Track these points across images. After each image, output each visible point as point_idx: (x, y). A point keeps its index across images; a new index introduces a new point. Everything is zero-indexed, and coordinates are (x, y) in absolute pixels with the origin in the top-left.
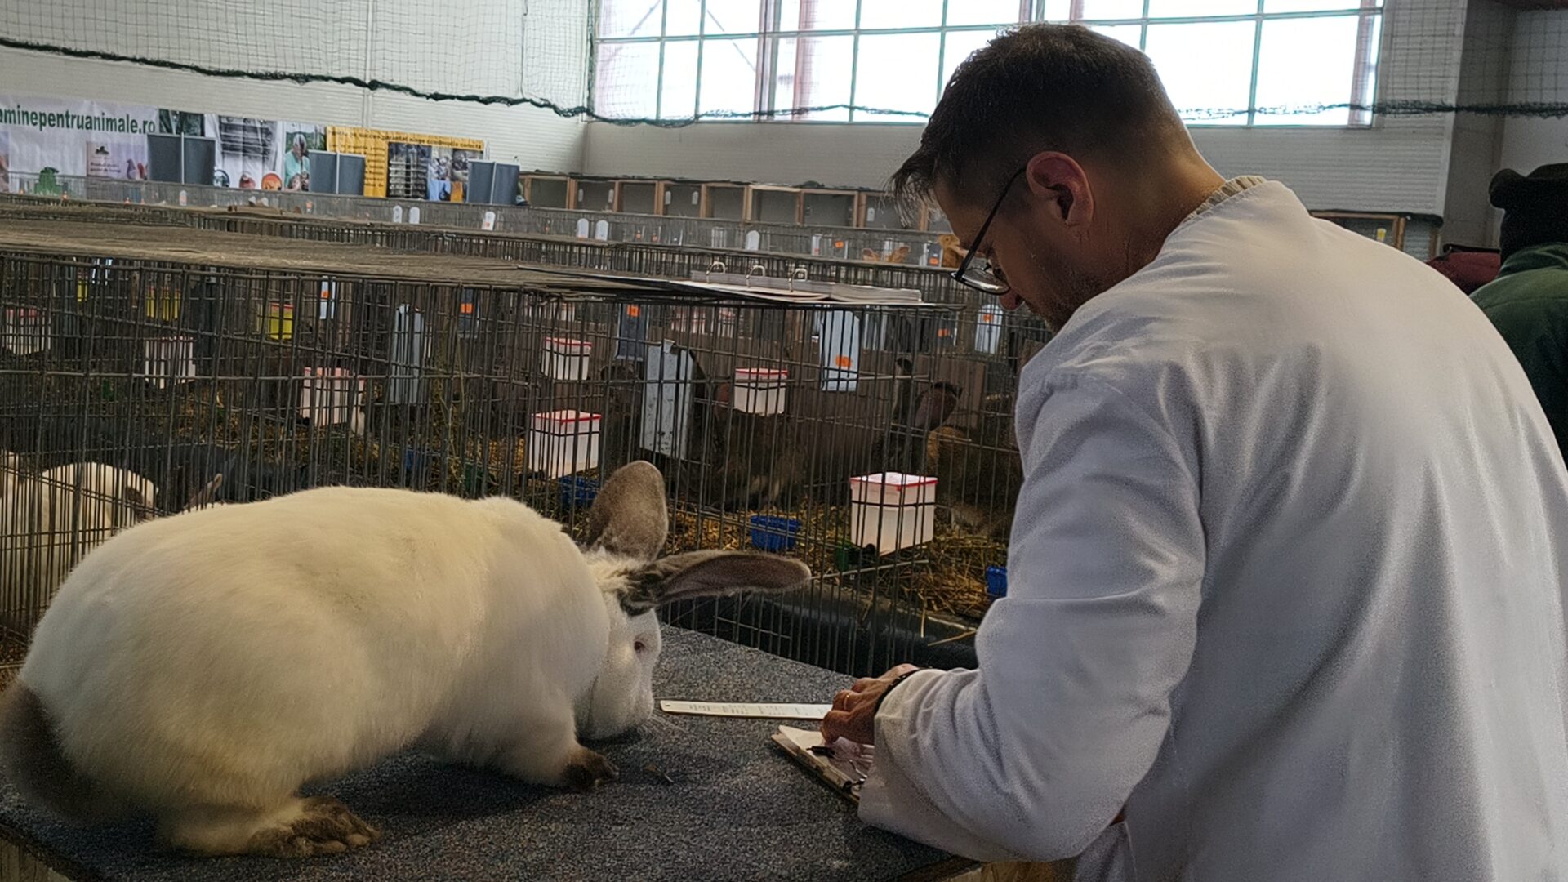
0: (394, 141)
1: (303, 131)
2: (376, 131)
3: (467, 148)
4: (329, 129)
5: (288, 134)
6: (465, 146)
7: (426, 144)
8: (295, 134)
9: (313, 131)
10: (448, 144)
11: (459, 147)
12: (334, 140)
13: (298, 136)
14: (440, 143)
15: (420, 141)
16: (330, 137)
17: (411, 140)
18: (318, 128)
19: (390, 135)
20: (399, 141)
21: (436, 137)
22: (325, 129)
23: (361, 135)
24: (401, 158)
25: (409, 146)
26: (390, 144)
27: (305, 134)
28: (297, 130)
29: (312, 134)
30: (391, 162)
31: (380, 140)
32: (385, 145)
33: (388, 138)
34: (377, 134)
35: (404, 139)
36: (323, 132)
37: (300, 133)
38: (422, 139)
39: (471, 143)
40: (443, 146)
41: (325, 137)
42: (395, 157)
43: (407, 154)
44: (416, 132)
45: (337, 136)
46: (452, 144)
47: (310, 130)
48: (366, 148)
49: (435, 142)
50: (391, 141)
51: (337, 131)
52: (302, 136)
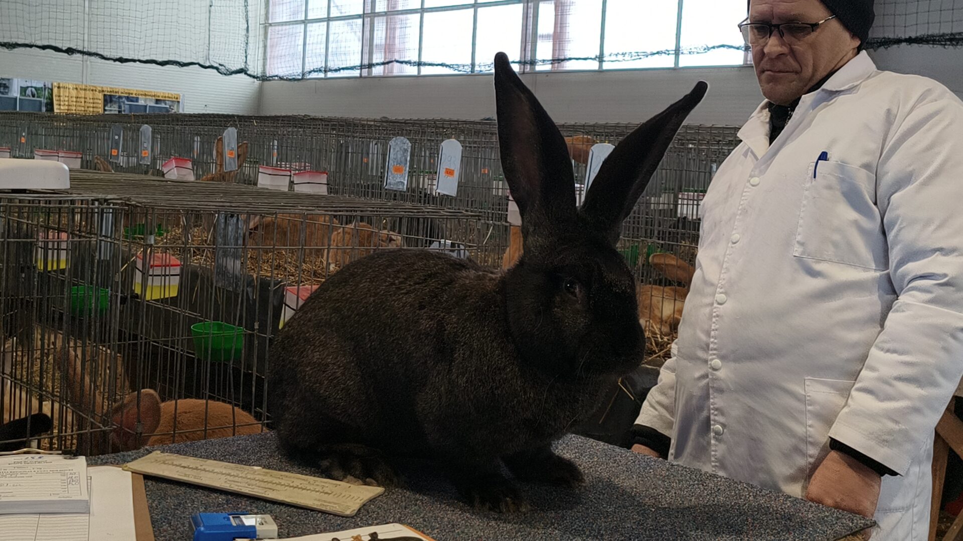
0: (109, 94)
1: (34, 85)
2: (93, 86)
3: (167, 99)
4: (55, 84)
5: (21, 87)
6: (165, 97)
7: (134, 95)
8: (28, 87)
9: (42, 86)
10: (152, 96)
11: (160, 98)
12: (59, 92)
13: (30, 89)
14: (145, 95)
15: (129, 93)
16: (55, 90)
17: (122, 93)
18: (46, 84)
19: (105, 89)
20: (112, 94)
21: (142, 91)
22: (52, 85)
23: (81, 89)
24: (114, 106)
25: (120, 97)
26: (105, 95)
27: (35, 88)
28: (30, 85)
29: (42, 88)
30: (106, 108)
31: (97, 93)
32: (101, 96)
33: (103, 91)
34: (94, 89)
35: (116, 92)
36: (50, 87)
37: (32, 87)
38: (131, 92)
39: (170, 96)
40: (147, 97)
41: (52, 90)
42: (109, 105)
43: (119, 102)
44: (125, 87)
45: (62, 90)
46: (154, 96)
47: (40, 85)
48: (85, 98)
49: (141, 95)
50: (106, 93)
51: (61, 86)
52: (33, 89)
